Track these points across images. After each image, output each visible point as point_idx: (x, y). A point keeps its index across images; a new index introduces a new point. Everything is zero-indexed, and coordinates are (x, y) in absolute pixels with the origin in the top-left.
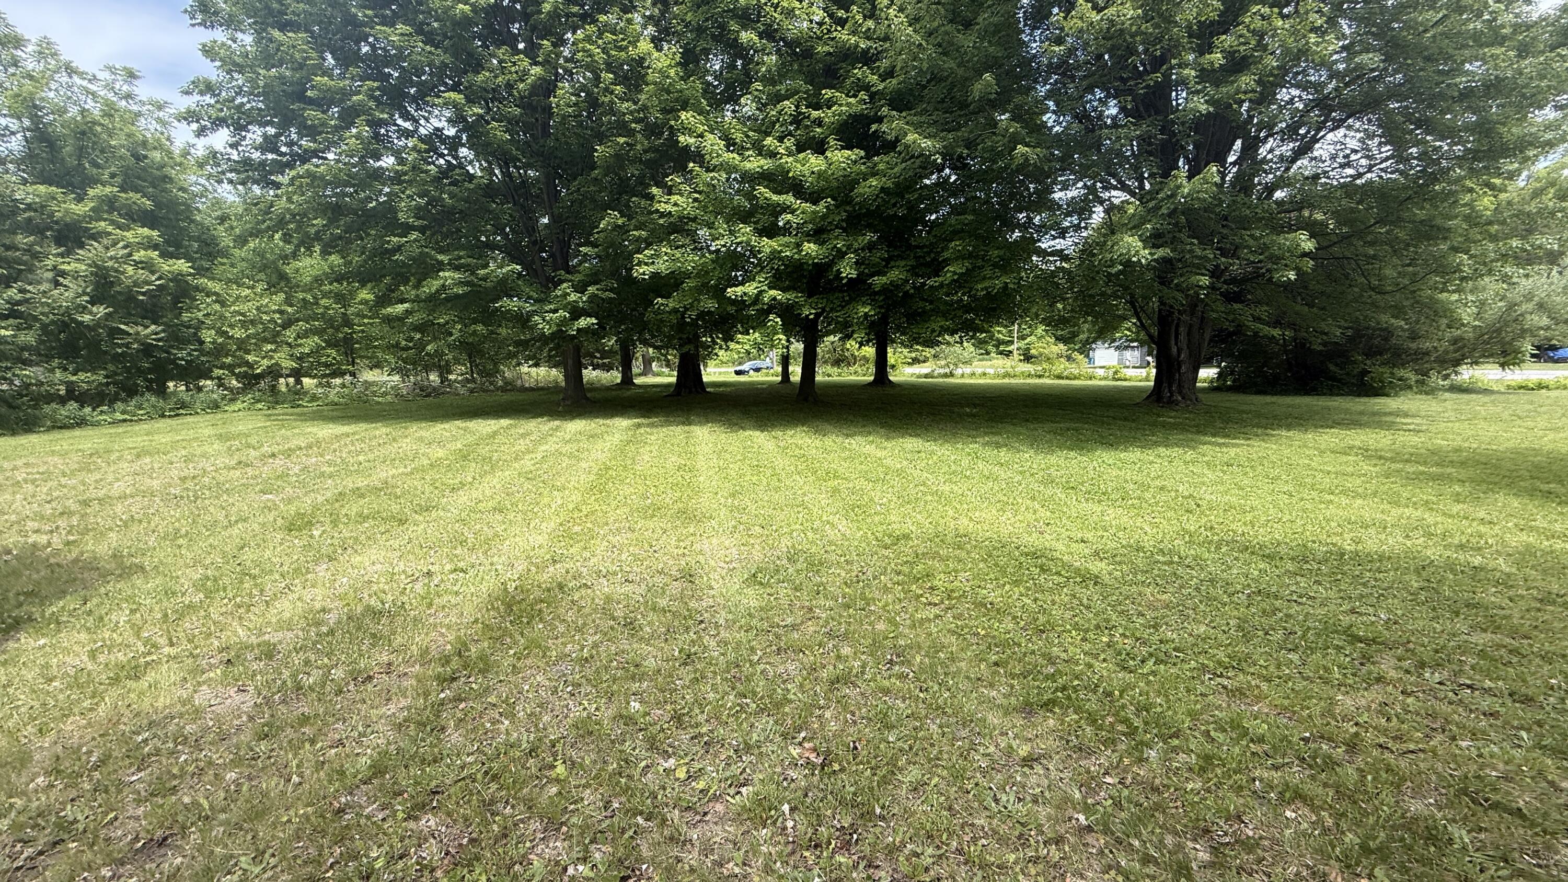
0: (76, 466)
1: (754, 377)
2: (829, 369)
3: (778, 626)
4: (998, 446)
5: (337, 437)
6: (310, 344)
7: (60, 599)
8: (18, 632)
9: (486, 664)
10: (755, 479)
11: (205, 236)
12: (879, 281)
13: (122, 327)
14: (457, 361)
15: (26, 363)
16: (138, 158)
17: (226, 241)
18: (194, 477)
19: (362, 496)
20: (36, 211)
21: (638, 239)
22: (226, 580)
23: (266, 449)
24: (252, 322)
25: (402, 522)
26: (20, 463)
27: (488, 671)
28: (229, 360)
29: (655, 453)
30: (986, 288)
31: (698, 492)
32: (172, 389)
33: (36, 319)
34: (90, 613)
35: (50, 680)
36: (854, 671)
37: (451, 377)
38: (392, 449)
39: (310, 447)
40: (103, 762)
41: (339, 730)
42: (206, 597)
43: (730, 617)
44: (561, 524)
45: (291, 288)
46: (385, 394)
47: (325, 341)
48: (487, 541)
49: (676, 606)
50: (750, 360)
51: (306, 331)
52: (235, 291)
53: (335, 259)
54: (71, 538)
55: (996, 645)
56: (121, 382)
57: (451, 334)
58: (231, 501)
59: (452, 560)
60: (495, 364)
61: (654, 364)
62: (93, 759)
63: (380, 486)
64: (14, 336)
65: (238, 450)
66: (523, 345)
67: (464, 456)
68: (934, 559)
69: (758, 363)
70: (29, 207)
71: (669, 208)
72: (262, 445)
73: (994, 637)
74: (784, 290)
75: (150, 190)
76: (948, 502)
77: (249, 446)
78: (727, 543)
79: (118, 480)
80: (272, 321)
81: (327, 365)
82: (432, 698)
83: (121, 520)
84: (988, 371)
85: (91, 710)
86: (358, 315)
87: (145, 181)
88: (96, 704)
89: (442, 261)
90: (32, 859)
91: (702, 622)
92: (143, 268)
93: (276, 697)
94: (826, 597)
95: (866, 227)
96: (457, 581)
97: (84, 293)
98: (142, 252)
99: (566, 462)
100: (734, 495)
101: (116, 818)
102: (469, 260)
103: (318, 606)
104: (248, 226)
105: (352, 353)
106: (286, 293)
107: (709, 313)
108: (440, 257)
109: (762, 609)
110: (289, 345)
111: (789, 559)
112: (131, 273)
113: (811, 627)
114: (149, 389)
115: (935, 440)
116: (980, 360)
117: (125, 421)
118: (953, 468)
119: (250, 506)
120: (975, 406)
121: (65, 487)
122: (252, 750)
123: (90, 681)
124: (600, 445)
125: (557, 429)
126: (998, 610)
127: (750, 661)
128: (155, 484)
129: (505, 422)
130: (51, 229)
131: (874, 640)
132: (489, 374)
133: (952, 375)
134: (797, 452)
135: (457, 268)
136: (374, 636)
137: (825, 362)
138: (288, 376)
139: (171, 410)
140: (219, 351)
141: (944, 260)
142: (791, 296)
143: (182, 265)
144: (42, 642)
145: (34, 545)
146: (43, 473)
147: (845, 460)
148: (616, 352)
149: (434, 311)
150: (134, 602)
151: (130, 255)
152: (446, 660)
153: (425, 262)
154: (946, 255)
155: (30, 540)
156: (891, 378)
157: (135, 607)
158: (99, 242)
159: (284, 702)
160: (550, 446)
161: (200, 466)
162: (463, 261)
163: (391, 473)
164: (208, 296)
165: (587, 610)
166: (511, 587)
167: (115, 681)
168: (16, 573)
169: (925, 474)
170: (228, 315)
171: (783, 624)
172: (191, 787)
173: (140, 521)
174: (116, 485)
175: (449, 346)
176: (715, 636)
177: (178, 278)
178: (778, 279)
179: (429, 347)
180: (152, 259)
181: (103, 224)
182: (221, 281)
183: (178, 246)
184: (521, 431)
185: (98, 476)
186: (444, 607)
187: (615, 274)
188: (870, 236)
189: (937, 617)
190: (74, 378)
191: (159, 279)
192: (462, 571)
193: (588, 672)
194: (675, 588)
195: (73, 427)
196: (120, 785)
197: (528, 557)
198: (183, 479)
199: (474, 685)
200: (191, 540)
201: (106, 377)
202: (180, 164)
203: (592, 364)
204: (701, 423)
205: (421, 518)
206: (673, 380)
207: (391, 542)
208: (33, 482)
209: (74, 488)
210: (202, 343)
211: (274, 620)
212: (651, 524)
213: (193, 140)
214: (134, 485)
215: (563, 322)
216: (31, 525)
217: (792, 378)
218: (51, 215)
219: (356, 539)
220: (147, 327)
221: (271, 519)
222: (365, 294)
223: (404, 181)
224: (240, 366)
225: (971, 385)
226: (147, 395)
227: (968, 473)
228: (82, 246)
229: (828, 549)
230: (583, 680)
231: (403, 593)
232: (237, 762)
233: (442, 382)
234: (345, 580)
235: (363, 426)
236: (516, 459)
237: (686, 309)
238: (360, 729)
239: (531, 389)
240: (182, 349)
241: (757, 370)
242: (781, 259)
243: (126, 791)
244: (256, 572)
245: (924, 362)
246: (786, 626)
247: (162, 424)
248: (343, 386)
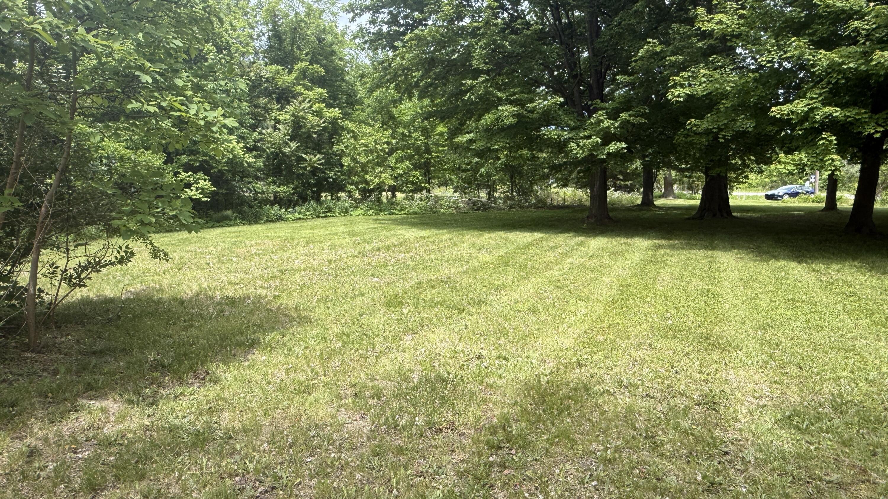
0: (278, 247)
1: (789, 202)
3: (820, 479)
5: (418, 239)
6: (402, 167)
7: (272, 332)
8: (254, 349)
9: (525, 441)
10: (790, 313)
11: (350, 91)
13: (304, 156)
14: (502, 182)
15: (258, 179)
16: (320, 40)
17: (361, 93)
18: (335, 261)
19: (433, 286)
20: (270, 82)
21: (673, 65)
22: (353, 336)
23: (374, 244)
24: (371, 151)
25: (461, 311)
26: (253, 242)
27: (526, 449)
28: (355, 179)
29: (676, 275)
31: (722, 319)
32: (324, 198)
33: (264, 151)
34: (285, 344)
35: (268, 383)
37: (496, 194)
38: (452, 251)
39: (400, 245)
40: (294, 443)
41: (420, 465)
42: (343, 346)
43: (760, 455)
44: (586, 332)
45: (395, 125)
46: (449, 207)
47: (412, 164)
48: (524, 337)
49: (699, 430)
50: (785, 183)
51: (402, 157)
52: (363, 129)
53: (426, 102)
54: (276, 294)
56: (300, 192)
57: (499, 159)
58: (355, 280)
59: (497, 348)
60: (531, 185)
61: (675, 186)
62: (289, 440)
63: (445, 280)
64: (255, 162)
65: (359, 243)
66: (556, 169)
67: (505, 262)
69: (793, 187)
70: (267, 81)
74: (843, 106)
75: (325, 62)
77: (365, 241)
78: (756, 377)
79: (297, 258)
80: (383, 150)
81: (412, 183)
82: (484, 458)
83: (299, 285)
85: (287, 408)
86: (434, 144)
87: (322, 56)
88: (290, 405)
89: (501, 98)
90: (263, 494)
91: (727, 453)
92: (316, 116)
93: (383, 428)
96: (501, 366)
97: (288, 134)
98: (317, 105)
99: (590, 276)
100: (764, 329)
101: (300, 483)
102: (522, 95)
103: (407, 366)
104: (375, 81)
105: (429, 174)
106: (392, 129)
107: (745, 133)
108: (500, 94)
109: (799, 456)
110: (391, 168)
111: (835, 409)
112: (311, 119)
114: (313, 198)
117: (300, 219)
119: (366, 285)
121: (273, 260)
122: (370, 462)
123: (286, 389)
124: (620, 262)
125: (582, 244)
128: (315, 263)
129: (537, 235)
130: (275, 93)
132: (525, 192)
134: (845, 289)
135: (511, 103)
136: (443, 398)
138: (388, 191)
139: (323, 213)
140: (351, 172)
142: (851, 113)
143: (336, 112)
144: (264, 358)
145: (260, 296)
146: (263, 250)
148: (638, 175)
149: (492, 140)
150: (306, 342)
151: (311, 107)
152: (494, 431)
153: (488, 99)
155: (258, 292)
157: (306, 345)
158: (297, 100)
159: (387, 432)
160: (575, 260)
161: (339, 253)
162: (517, 96)
163: (452, 271)
164: (348, 133)
165: (610, 415)
166: (544, 380)
167: (298, 392)
168: (252, 312)
170: (358, 146)
171: (827, 478)
172: (337, 476)
173: (308, 287)
174: (297, 261)
175: (497, 168)
176: (742, 472)
177: (333, 122)
178: (836, 95)
179: (482, 170)
180: (321, 109)
181: (299, 87)
182: (356, 122)
183: (335, 99)
184: (551, 244)
185: (288, 255)
186: (491, 386)
187: (646, 100)
190: (278, 189)
191: (324, 122)
192: (505, 359)
193: (612, 473)
194: (698, 413)
195: (276, 221)
196: (303, 463)
197: (557, 357)
198: (330, 261)
199: (514, 457)
200: (334, 305)
201: (293, 189)
202: (341, 42)
203: (615, 186)
204: (724, 249)
205: (474, 310)
206: (698, 202)
207: (453, 326)
208: (259, 254)
209: (277, 261)
210: (342, 166)
211: (381, 371)
212: (673, 345)
213: (349, 24)
214: (305, 262)
215: (596, 147)
216: (259, 283)
217: (840, 205)
218: (276, 84)
219: (430, 320)
220: (315, 156)
221: (378, 296)
222: (441, 128)
223: (479, 35)
224: (362, 184)
226: (312, 202)
228: (288, 103)
230: (607, 479)
231: (462, 368)
232: (361, 468)
233: (489, 199)
234: (423, 350)
236: (546, 268)
237: (721, 130)
238: (435, 468)
239: (558, 207)
240: (332, 171)
241: (794, 195)
242: (841, 72)
243: (305, 467)
244: (370, 333)
246: (829, 482)
247: (319, 222)
248: (421, 199)
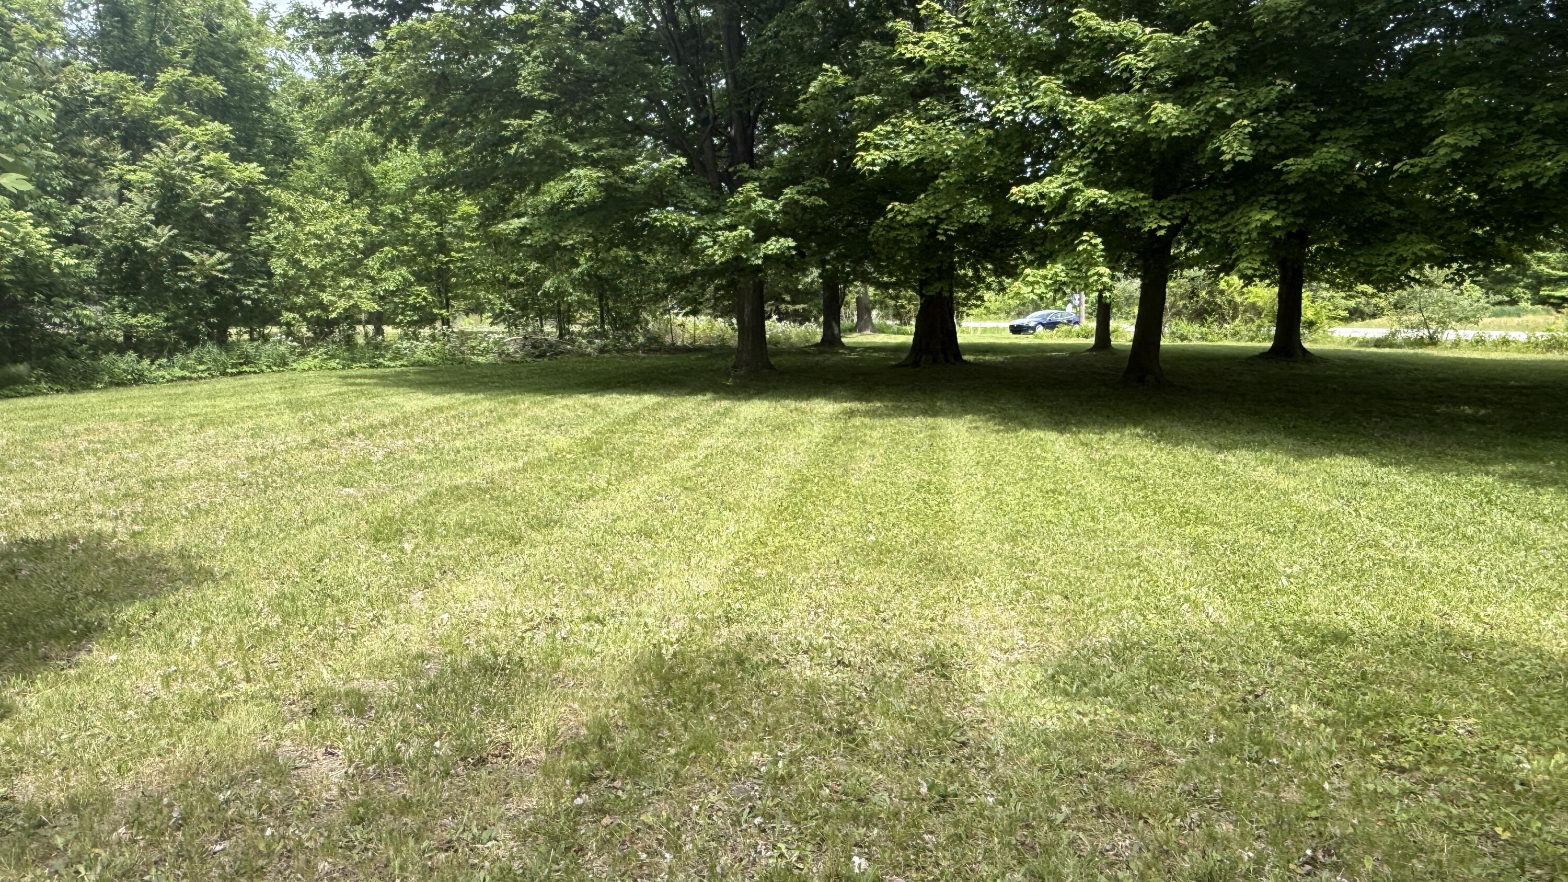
0: (137, 435)
1: (1044, 338)
2: (1184, 326)
3: (1098, 769)
4: (1536, 482)
5: (430, 412)
6: (394, 278)
7: (128, 605)
8: (89, 642)
9: (637, 763)
10: (1050, 513)
11: (280, 130)
12: (1296, 166)
13: (187, 254)
14: (582, 304)
15: (86, 300)
16: (212, 28)
17: (304, 135)
18: (263, 459)
19: (462, 499)
20: (104, 105)
21: (866, 109)
22: (304, 601)
23: (343, 424)
24: (330, 247)
25: (515, 541)
26: (81, 427)
27: (640, 775)
28: (300, 300)
29: (879, 460)
30: (1524, 176)
31: (951, 529)
32: (234, 337)
33: (98, 243)
34: (160, 626)
35: (125, 707)
36: (1242, 867)
37: (575, 328)
38: (496, 432)
39: (395, 423)
40: (185, 818)
41: (447, 829)
42: (284, 621)
43: (1012, 742)
44: (737, 564)
45: (377, 199)
46: (486, 351)
47: (413, 273)
48: (631, 580)
49: (921, 711)
50: (1038, 308)
51: (392, 260)
52: (313, 204)
53: (435, 156)
54: (136, 528)
55: (1534, 862)
56: (181, 326)
57: (577, 265)
58: (306, 493)
59: (583, 603)
60: (636, 311)
61: (874, 313)
62: (175, 815)
63: (484, 486)
64: (77, 266)
65: (311, 424)
66: (678, 282)
67: (594, 448)
68: (1399, 685)
69: (1049, 314)
70: (98, 101)
71: (919, 51)
72: (340, 420)
73: (1529, 847)
74: (1112, 187)
75: (224, 70)
76: (1427, 580)
77: (323, 419)
78: (1003, 618)
79: (181, 456)
80: (353, 245)
81: (414, 308)
82: (565, 802)
83: (187, 509)
84: (1513, 335)
85: (169, 751)
86: (455, 236)
87: (218, 59)
88: (174, 745)
89: (575, 154)
91: (964, 744)
92: (211, 176)
93: (370, 768)
94: (1186, 730)
95: (1275, 68)
96: (591, 634)
97: (150, 211)
98: (212, 154)
99: (741, 466)
100: (1014, 539)
102: (612, 151)
103: (415, 649)
104: (332, 111)
105: (447, 291)
106: (371, 206)
107: (977, 226)
108: (573, 147)
109: (1068, 736)
110: (372, 279)
111: (1115, 657)
112: (199, 183)
113: (1157, 779)
114: (210, 337)
115: (1398, 464)
116: (1496, 315)
117: (183, 378)
118: (1438, 517)
119: (328, 502)
120: (1483, 403)
121: (126, 461)
122: (346, 836)
123: (165, 715)
124: (791, 442)
125: (726, 413)
126: (1539, 799)
127: (1050, 821)
128: (221, 464)
129: (649, 399)
130: (117, 127)
131: (1279, 817)
132: (626, 324)
133: (1433, 341)
134: (1126, 471)
135: (594, 163)
136: (485, 701)
137: (1178, 314)
138: (368, 322)
139: (234, 366)
140: (290, 286)
141: (1432, 126)
142: (1124, 197)
143: (254, 171)
144: (114, 657)
145: (100, 535)
146: (104, 443)
147: (1217, 491)
148: (815, 294)
149: (561, 229)
150: (206, 619)
151: (198, 158)
152: (582, 751)
153: (551, 156)
154: (1440, 113)
155: (95, 527)
156: (1306, 345)
157: (206, 625)
158: (167, 144)
159: (379, 776)
160: (715, 440)
161: (269, 444)
162: (604, 152)
163: (497, 468)
164: (280, 211)
165: (780, 703)
166: (668, 652)
167: (192, 718)
168: (82, 567)
169: (1379, 527)
170: (302, 237)
171: (1107, 766)
172: (280, 872)
173: (207, 513)
174: (180, 462)
175: (572, 281)
176: (987, 771)
177: (249, 189)
178: (1102, 169)
179: (548, 284)
180: (222, 163)
181: (171, 118)
182: (296, 190)
183: (250, 144)
184: (674, 414)
185: (160, 450)
186: (575, 671)
187: (824, 168)
188: (1284, 86)
189: (1406, 793)
190: (133, 321)
191: (229, 189)
192: (599, 621)
193: (786, 799)
194: (919, 683)
195: (131, 385)
196: (206, 855)
197: (690, 610)
198: (251, 460)
199: (620, 793)
200: (263, 543)
201: (167, 320)
202: (258, 33)
203: (778, 312)
204: (953, 414)
205: (540, 538)
206: (909, 339)
207: (502, 568)
208: (95, 452)
209: (136, 464)
210: (270, 275)
211: (363, 662)
212: (878, 575)
214: (197, 464)
215: (745, 244)
216: (96, 508)
217: (1115, 341)
218: (119, 110)
219: (457, 561)
220: (212, 255)
221: (354, 522)
222: (468, 207)
223: (532, 37)
224: (313, 309)
225: (1475, 363)
226: (209, 345)
227: (1470, 531)
228: (148, 149)
229: (1189, 646)
230: (779, 811)
231: (520, 643)
232: (329, 849)
233: (561, 336)
234: (445, 616)
235: (460, 397)
236: (667, 456)
237: (940, 220)
238: (475, 830)
239: (685, 350)
240: (249, 284)
241: (1051, 325)
242: (1109, 133)
243: (211, 862)
244: (339, 593)
245: (1374, 316)
246: (1110, 771)
247: (224, 383)
248: (433, 338)
